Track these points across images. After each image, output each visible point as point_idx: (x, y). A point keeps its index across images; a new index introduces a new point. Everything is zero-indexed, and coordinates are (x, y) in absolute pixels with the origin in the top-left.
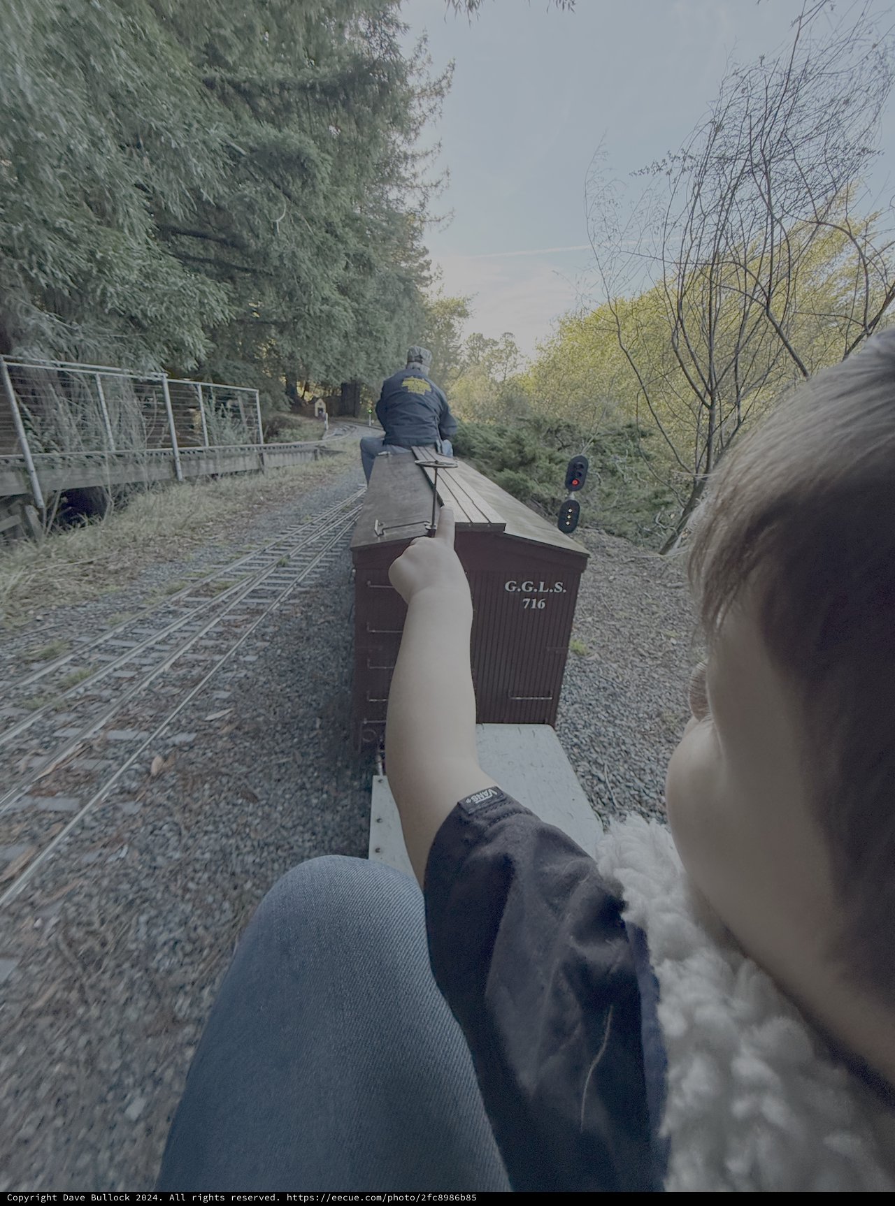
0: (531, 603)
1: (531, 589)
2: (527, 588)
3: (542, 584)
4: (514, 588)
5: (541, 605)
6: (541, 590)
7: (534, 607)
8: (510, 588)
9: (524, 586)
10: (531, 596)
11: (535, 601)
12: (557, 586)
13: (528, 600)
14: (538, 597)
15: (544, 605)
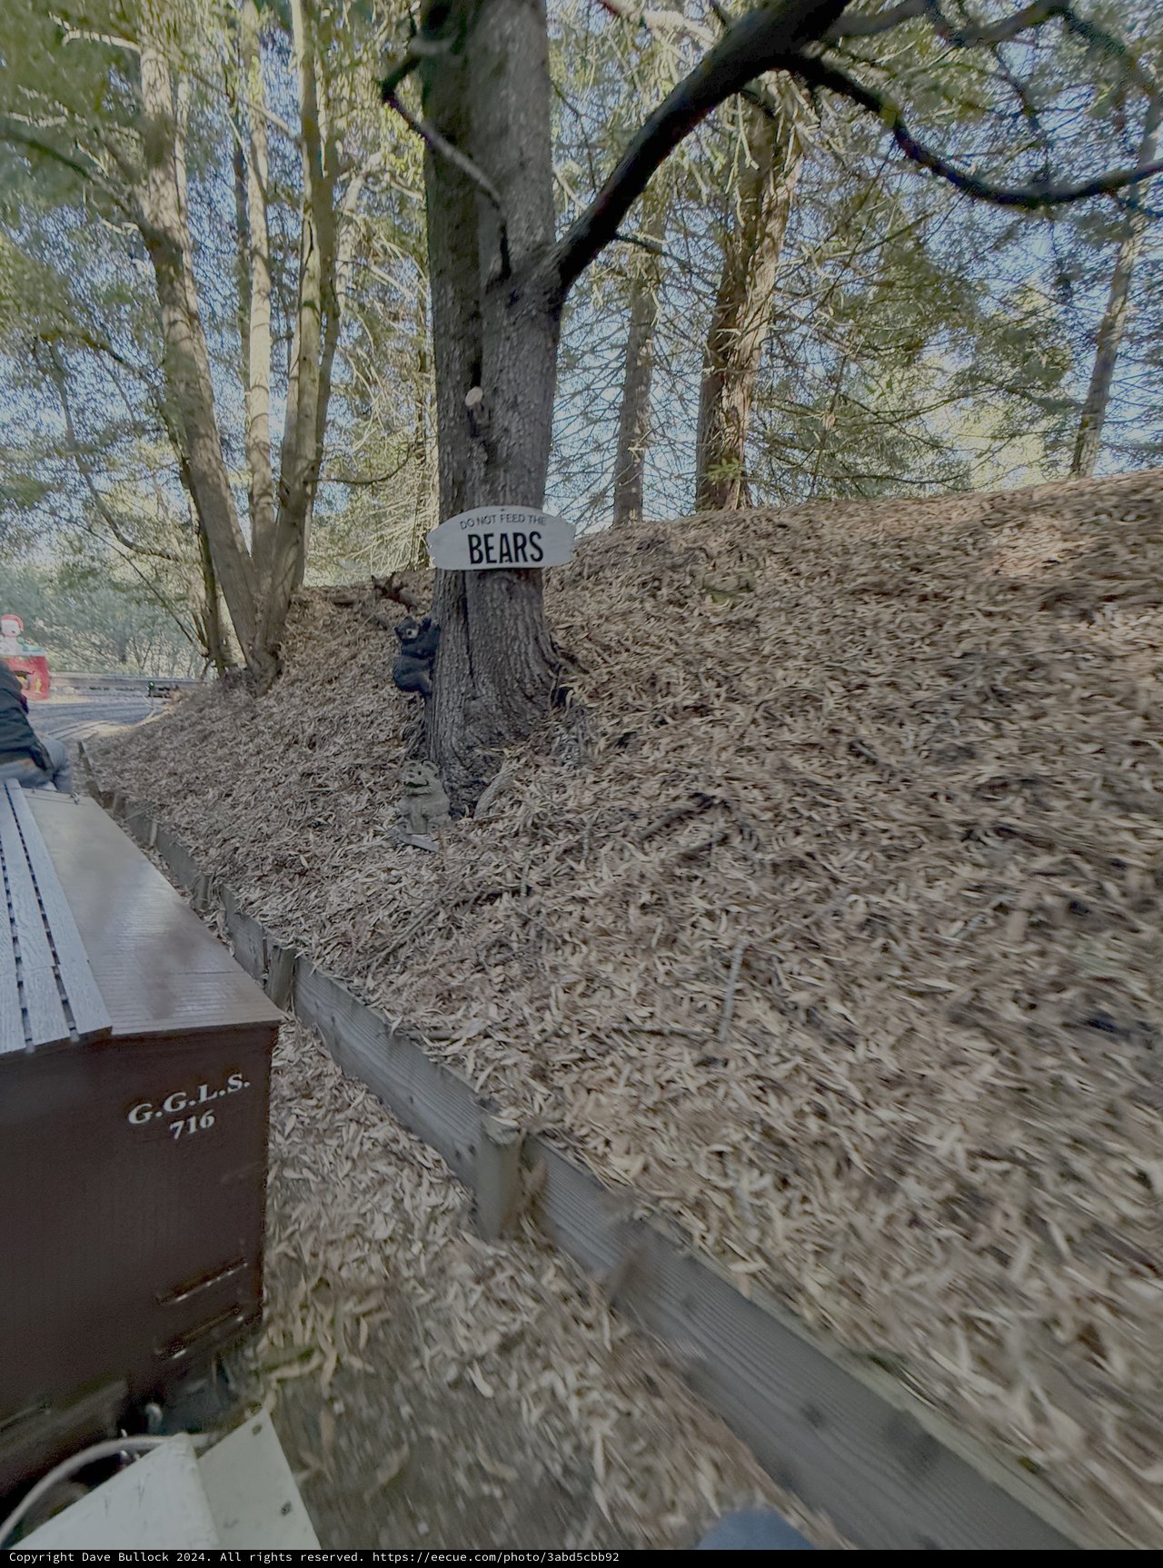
0: (187, 1126)
1: (182, 1104)
2: (174, 1105)
3: (204, 1089)
4: (148, 1115)
5: (208, 1121)
6: (203, 1098)
7: (193, 1129)
8: (139, 1116)
9: (167, 1106)
10: (184, 1117)
11: (193, 1121)
12: (231, 1081)
13: (180, 1124)
14: (199, 1111)
15: (211, 1120)
